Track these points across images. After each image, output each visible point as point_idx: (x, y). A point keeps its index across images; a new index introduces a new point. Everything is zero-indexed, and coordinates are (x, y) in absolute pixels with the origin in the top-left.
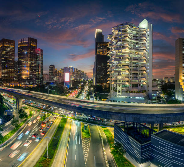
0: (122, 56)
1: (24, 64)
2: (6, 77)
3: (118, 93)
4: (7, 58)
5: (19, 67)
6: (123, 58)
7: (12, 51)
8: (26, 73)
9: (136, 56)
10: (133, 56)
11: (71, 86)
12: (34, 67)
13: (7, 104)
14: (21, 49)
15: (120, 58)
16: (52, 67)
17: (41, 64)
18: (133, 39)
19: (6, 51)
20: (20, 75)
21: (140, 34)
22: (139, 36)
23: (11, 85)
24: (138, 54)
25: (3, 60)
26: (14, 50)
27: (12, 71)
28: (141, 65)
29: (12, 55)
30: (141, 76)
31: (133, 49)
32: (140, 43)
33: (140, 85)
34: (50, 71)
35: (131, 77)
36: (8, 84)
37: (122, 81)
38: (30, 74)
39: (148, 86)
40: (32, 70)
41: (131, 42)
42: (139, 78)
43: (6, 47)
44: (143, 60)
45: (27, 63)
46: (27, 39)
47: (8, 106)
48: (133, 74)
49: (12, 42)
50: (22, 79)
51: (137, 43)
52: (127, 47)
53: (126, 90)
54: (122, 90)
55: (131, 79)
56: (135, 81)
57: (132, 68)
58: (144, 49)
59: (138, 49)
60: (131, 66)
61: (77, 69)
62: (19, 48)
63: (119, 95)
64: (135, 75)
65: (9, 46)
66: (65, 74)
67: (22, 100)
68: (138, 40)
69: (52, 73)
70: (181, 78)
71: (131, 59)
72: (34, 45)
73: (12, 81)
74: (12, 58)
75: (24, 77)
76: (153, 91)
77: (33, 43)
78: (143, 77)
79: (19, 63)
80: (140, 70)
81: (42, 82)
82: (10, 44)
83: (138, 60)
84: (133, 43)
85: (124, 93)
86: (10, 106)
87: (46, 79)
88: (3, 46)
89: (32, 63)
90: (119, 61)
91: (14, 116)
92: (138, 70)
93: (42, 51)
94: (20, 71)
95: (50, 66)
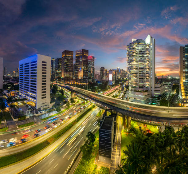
0: (132, 67)
1: (80, 68)
2: (67, 77)
3: (129, 92)
4: (68, 64)
5: (76, 71)
6: (132, 68)
7: (71, 60)
8: (81, 75)
9: (142, 66)
10: (140, 66)
11: (114, 84)
12: (86, 70)
13: (66, 96)
14: (78, 57)
15: (130, 69)
16: (102, 69)
17: (93, 67)
18: (140, 54)
19: (67, 59)
20: (77, 76)
21: (145, 49)
22: (144, 51)
23: (71, 83)
24: (143, 65)
25: (65, 66)
26: (73, 59)
27: (71, 73)
28: (146, 72)
29: (71, 62)
30: (145, 80)
31: (139, 61)
32: (145, 56)
33: (145, 87)
34: (101, 72)
35: (138, 81)
36: (69, 82)
37: (132, 84)
38: (84, 76)
39: (152, 87)
40: (85, 73)
41: (138, 56)
42: (144, 81)
43: (67, 56)
44: (147, 69)
45: (81, 67)
46: (82, 50)
47: (66, 97)
48: (140, 79)
49: (71, 53)
50: (78, 79)
51: (143, 56)
52: (134, 60)
53: (134, 90)
54: (132, 89)
55: (137, 82)
56: (141, 84)
57: (139, 75)
58: (147, 61)
59: (143, 61)
60: (138, 74)
61: (122, 70)
62: (76, 57)
63: (130, 93)
64: (141, 80)
65: (69, 55)
66: (109, 75)
67: (74, 93)
68: (143, 54)
69: (102, 73)
70: (182, 81)
71: (138, 68)
72: (86, 55)
73: (71, 80)
74: (71, 64)
75: (79, 78)
76: (155, 91)
77: (86, 54)
78: (148, 81)
79: (76, 68)
80: (145, 76)
81: (93, 80)
82: (70, 54)
83: (143, 69)
84: (140, 56)
85: (133, 92)
86: (67, 96)
87: (97, 78)
88: (65, 56)
89: (85, 68)
90: (130, 70)
91: (68, 102)
92: (143, 76)
93: (94, 57)
94: (77, 73)
95: (101, 68)
